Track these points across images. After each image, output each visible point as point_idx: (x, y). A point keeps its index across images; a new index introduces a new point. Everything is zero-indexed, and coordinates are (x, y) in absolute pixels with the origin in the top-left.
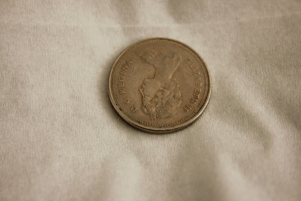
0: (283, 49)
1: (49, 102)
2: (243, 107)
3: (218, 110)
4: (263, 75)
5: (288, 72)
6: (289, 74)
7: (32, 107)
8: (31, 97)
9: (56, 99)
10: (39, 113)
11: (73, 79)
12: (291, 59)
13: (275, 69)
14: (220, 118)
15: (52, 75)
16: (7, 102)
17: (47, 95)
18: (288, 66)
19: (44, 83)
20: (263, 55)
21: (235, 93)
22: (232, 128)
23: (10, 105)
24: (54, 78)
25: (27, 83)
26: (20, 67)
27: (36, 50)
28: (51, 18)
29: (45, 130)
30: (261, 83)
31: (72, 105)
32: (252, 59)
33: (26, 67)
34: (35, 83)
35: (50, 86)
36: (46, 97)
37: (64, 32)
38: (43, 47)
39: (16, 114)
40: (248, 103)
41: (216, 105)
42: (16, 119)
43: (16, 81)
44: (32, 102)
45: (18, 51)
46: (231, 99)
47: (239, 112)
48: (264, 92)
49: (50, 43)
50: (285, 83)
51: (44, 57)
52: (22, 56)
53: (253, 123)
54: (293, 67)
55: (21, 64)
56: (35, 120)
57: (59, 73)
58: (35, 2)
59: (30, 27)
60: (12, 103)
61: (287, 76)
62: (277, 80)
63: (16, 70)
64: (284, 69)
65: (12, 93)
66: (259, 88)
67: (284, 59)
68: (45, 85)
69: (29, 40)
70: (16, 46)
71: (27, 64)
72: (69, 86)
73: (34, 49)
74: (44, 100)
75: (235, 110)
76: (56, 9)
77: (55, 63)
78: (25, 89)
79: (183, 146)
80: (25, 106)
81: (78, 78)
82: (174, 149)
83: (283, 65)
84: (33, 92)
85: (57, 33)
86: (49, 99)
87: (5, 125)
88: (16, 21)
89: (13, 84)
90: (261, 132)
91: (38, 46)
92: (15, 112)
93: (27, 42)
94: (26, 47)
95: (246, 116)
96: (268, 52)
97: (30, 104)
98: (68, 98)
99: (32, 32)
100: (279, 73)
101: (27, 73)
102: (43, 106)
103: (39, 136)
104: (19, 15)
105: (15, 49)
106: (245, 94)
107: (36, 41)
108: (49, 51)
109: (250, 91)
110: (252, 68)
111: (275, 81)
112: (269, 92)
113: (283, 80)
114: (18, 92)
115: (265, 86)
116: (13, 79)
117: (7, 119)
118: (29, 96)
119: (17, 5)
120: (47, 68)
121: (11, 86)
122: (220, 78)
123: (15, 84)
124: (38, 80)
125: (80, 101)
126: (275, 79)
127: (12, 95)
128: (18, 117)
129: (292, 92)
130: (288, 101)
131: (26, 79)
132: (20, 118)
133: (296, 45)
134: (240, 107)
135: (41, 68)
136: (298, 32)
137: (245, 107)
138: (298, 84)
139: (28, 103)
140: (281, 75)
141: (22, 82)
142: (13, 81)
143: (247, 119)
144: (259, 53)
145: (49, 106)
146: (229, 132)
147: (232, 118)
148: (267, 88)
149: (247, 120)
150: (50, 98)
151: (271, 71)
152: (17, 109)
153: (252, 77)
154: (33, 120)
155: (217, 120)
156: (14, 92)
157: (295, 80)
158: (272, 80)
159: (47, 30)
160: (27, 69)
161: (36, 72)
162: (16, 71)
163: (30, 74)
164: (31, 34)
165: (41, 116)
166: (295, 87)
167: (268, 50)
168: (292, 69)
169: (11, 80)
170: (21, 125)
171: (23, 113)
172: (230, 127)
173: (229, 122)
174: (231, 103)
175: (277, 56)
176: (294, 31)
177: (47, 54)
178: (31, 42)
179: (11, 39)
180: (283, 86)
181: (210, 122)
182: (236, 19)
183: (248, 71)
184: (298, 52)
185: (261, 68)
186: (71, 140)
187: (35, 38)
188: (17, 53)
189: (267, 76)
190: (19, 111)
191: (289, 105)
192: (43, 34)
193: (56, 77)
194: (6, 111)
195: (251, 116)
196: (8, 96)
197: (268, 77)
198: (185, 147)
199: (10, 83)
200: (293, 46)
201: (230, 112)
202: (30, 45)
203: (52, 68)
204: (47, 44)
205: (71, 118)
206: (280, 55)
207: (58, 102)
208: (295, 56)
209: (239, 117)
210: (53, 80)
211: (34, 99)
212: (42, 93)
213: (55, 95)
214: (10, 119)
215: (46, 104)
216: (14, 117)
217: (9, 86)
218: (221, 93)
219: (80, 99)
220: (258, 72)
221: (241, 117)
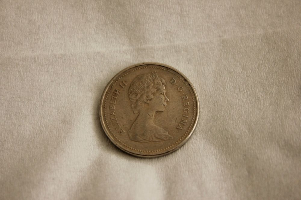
0: (265, 67)
1: (43, 129)
2: (228, 128)
3: (204, 130)
4: (246, 93)
5: (270, 90)
6: (272, 92)
7: (26, 136)
8: (25, 126)
9: (49, 126)
10: (34, 140)
11: (64, 106)
12: (273, 77)
13: (258, 87)
14: (206, 139)
15: (43, 104)
16: (2, 134)
17: (40, 123)
18: (270, 84)
19: (37, 112)
20: (246, 73)
21: (219, 113)
22: (217, 150)
23: (6, 136)
24: (45, 106)
25: (21, 114)
26: (13, 99)
27: (27, 81)
28: (39, 48)
29: (39, 155)
30: (244, 100)
31: (63, 129)
32: (235, 76)
33: (18, 98)
34: (28, 114)
35: (42, 114)
36: (40, 125)
37: (52, 61)
38: (33, 77)
39: (11, 143)
40: (232, 123)
41: (201, 125)
42: (12, 148)
43: (10, 113)
44: (27, 131)
45: (10, 83)
46: (215, 119)
47: (224, 133)
48: (248, 110)
49: (40, 73)
50: (267, 102)
51: (35, 87)
52: (13, 87)
53: (237, 145)
54: (275, 85)
55: (13, 96)
56: (30, 147)
57: (50, 101)
58: (22, 34)
59: (19, 59)
60: (7, 134)
61: (270, 94)
62: (260, 98)
63: (9, 102)
64: (266, 87)
65: (7, 124)
66: (242, 106)
67: (266, 77)
68: (37, 114)
69: (19, 71)
70: (7, 79)
71: (19, 96)
72: (60, 112)
73: (24, 80)
74: (38, 128)
75: (220, 130)
76: (43, 38)
77: (46, 92)
78: (18, 119)
79: (170, 167)
80: (19, 136)
81: (68, 104)
82: (162, 170)
83: (265, 83)
84: (26, 122)
85: (45, 62)
86: (42, 127)
87: (2, 155)
88: (5, 55)
89: (7, 116)
90: (245, 155)
91: (28, 77)
92: (11, 142)
93: (18, 74)
94: (17, 79)
95: (230, 138)
96: (251, 70)
97: (24, 133)
98: (60, 123)
99: (22, 64)
100: (262, 90)
101: (19, 105)
102: (36, 134)
103: (34, 161)
104: (8, 48)
105: (6, 82)
106: (229, 113)
107: (26, 72)
108: (39, 81)
109: (234, 109)
110: (235, 85)
111: (258, 99)
112: (253, 110)
113: (265, 98)
114: (12, 123)
115: (249, 104)
116: (7, 111)
117: (4, 149)
118: (23, 126)
119: (6, 39)
120: (38, 97)
121: (6, 118)
122: (205, 96)
123: (9, 116)
124: (30, 110)
125: (71, 124)
126: (257, 97)
127: (7, 126)
128: (14, 146)
129: (275, 112)
130: (271, 120)
131: (19, 110)
132: (15, 147)
133: (277, 64)
134: (224, 128)
135: (32, 98)
136: (280, 51)
137: (230, 129)
138: (280, 103)
139: (23, 132)
140: (263, 93)
141: (15, 113)
142: (7, 113)
143: (231, 140)
144: (242, 70)
145: (42, 133)
146: (215, 156)
147: (217, 139)
148: (250, 106)
149: (232, 142)
150: (44, 126)
151: (254, 89)
152: (12, 139)
153: (236, 95)
154: (28, 147)
155: (203, 140)
156: (9, 123)
157: (277, 98)
158: (255, 97)
159: (35, 61)
160: (19, 101)
161: (28, 102)
162: (9, 104)
163: (22, 105)
164: (21, 65)
165: (36, 143)
166: (277, 106)
167: (251, 68)
168: (274, 87)
169: (5, 113)
170: (16, 153)
171: (18, 142)
172: (216, 149)
173: (214, 143)
174: (216, 123)
175: (260, 75)
176: (276, 49)
177: (37, 84)
178: (21, 73)
179: (2, 72)
180: (266, 104)
181: (196, 143)
182: (220, 36)
183: (232, 88)
184: (280, 71)
185: (244, 86)
186: (64, 162)
187: (25, 69)
188: (8, 86)
189: (249, 94)
190: (14, 140)
191: (272, 125)
192: (32, 65)
193: (47, 105)
194: (2, 142)
195: (235, 137)
196: (3, 127)
197: (251, 95)
198: (172, 168)
199: (4, 115)
200: (274, 65)
201: (215, 132)
202: (20, 77)
203: (43, 97)
204: (37, 74)
205: (63, 140)
206: (262, 73)
207: (51, 128)
208: (277, 75)
209: (223, 138)
210: (45, 108)
211: (28, 128)
212: (36, 121)
213: (48, 121)
214: (6, 149)
215: (40, 131)
216: (10, 146)
217: (3, 118)
218: (206, 112)
219: (71, 122)
220: (241, 90)
221: (226, 138)
